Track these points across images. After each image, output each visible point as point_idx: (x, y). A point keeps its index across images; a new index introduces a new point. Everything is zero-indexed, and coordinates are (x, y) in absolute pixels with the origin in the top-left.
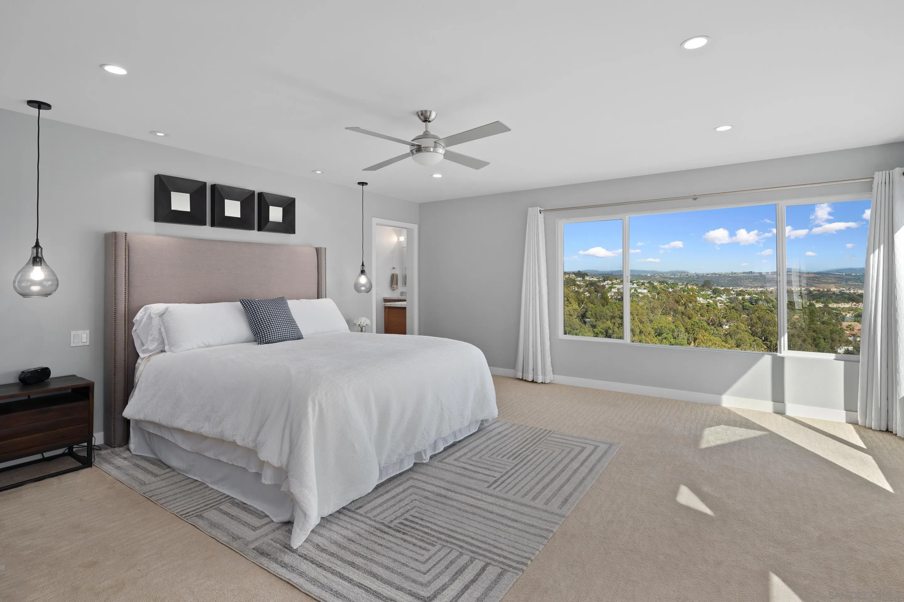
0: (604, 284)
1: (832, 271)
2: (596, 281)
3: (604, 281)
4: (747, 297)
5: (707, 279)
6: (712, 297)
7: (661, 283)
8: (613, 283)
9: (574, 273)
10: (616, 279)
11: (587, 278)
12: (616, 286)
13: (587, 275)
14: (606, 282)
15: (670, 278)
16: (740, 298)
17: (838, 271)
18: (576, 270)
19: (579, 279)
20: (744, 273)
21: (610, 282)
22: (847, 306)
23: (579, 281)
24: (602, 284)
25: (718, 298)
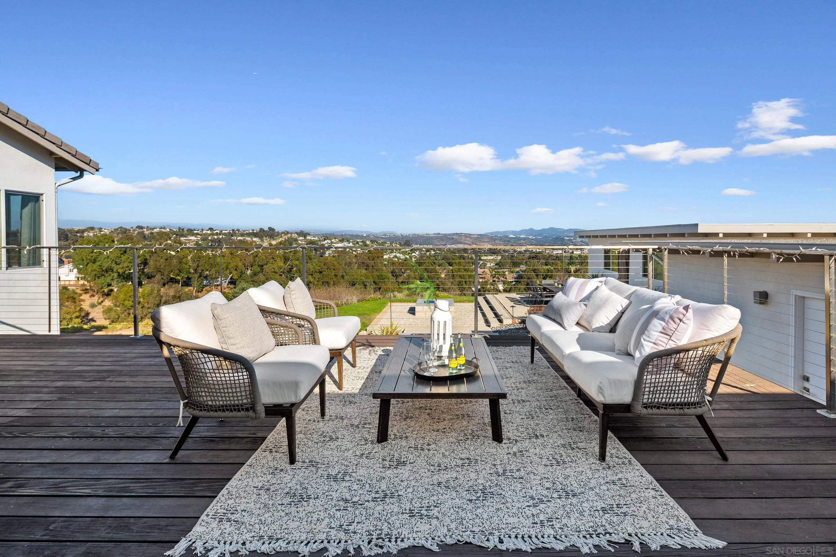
0: (324, 243)
1: (488, 233)
2: (317, 241)
3: (325, 240)
4: (433, 252)
5: (408, 239)
6: (409, 253)
7: (372, 242)
8: (332, 242)
9: (296, 233)
10: (335, 239)
11: (309, 238)
12: (335, 245)
13: (309, 235)
14: (326, 242)
15: (382, 238)
16: (428, 253)
17: (491, 233)
18: (298, 231)
19: (301, 238)
20: (434, 234)
21: (329, 242)
22: (491, 258)
23: (301, 240)
24: (322, 243)
25: (413, 254)
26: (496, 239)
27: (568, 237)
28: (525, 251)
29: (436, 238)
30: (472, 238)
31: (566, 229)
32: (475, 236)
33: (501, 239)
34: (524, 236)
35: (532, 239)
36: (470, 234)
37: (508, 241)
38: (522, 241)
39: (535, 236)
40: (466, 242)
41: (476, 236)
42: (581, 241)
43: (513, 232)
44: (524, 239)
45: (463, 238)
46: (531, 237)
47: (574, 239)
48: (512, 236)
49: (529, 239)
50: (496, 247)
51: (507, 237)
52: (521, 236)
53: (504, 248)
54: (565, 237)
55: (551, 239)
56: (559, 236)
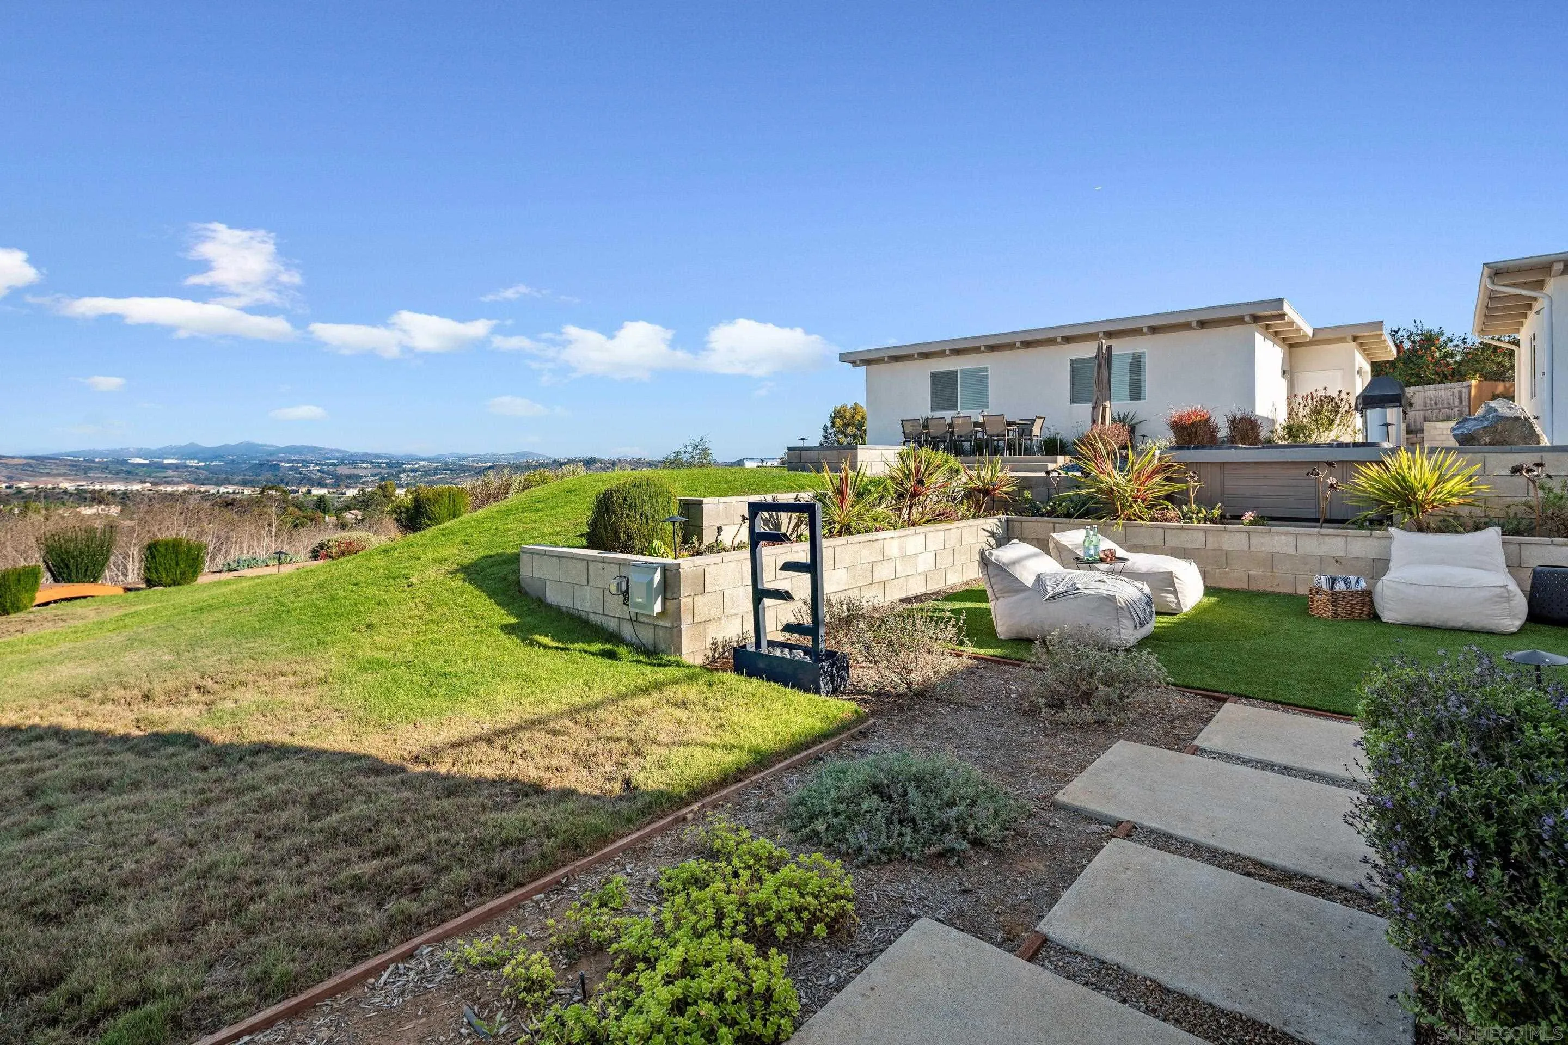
26: (90, 469)
27: (289, 461)
28: (189, 493)
31: (282, 446)
32: (17, 461)
33: (104, 467)
35: (197, 468)
37: (128, 472)
38: (170, 473)
39: (204, 460)
41: (25, 461)
42: (319, 471)
44: (176, 467)
46: (192, 463)
47: (304, 466)
49: (187, 466)
50: (97, 487)
51: (125, 462)
52: (166, 461)
53: (123, 488)
54: (281, 462)
55: (248, 466)
56: (268, 461)
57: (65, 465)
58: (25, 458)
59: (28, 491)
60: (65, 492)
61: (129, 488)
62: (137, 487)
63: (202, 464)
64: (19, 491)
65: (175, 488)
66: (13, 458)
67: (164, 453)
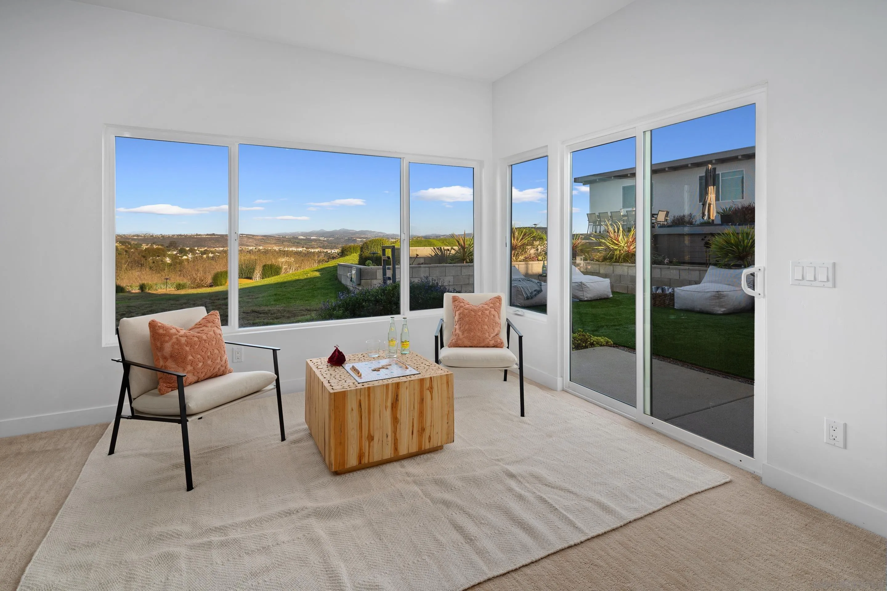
26: (284, 241)
28: (320, 252)
29: (210, 239)
30: (256, 240)
31: (357, 230)
33: (289, 240)
34: (315, 238)
35: (324, 241)
36: (253, 236)
37: (298, 243)
38: (313, 243)
39: (326, 237)
40: (248, 244)
41: (261, 237)
43: (303, 234)
44: (315, 240)
45: (245, 239)
46: (322, 238)
48: (302, 237)
49: (320, 240)
50: (286, 249)
51: (297, 238)
52: (312, 238)
53: (295, 250)
54: (357, 238)
55: (344, 240)
56: (352, 238)
57: (276, 239)
58: (262, 236)
59: (263, 250)
60: (275, 251)
61: (298, 250)
62: (300, 249)
63: (326, 239)
64: (259, 250)
65: (315, 250)
66: (257, 236)
67: (312, 234)
